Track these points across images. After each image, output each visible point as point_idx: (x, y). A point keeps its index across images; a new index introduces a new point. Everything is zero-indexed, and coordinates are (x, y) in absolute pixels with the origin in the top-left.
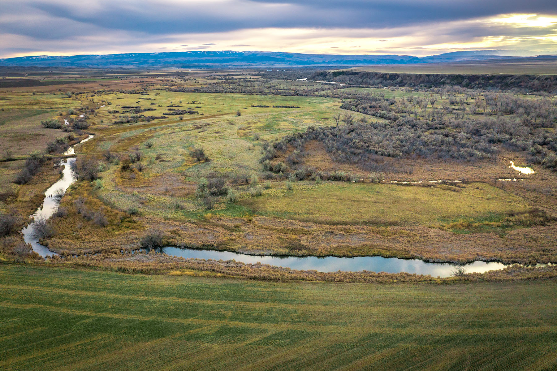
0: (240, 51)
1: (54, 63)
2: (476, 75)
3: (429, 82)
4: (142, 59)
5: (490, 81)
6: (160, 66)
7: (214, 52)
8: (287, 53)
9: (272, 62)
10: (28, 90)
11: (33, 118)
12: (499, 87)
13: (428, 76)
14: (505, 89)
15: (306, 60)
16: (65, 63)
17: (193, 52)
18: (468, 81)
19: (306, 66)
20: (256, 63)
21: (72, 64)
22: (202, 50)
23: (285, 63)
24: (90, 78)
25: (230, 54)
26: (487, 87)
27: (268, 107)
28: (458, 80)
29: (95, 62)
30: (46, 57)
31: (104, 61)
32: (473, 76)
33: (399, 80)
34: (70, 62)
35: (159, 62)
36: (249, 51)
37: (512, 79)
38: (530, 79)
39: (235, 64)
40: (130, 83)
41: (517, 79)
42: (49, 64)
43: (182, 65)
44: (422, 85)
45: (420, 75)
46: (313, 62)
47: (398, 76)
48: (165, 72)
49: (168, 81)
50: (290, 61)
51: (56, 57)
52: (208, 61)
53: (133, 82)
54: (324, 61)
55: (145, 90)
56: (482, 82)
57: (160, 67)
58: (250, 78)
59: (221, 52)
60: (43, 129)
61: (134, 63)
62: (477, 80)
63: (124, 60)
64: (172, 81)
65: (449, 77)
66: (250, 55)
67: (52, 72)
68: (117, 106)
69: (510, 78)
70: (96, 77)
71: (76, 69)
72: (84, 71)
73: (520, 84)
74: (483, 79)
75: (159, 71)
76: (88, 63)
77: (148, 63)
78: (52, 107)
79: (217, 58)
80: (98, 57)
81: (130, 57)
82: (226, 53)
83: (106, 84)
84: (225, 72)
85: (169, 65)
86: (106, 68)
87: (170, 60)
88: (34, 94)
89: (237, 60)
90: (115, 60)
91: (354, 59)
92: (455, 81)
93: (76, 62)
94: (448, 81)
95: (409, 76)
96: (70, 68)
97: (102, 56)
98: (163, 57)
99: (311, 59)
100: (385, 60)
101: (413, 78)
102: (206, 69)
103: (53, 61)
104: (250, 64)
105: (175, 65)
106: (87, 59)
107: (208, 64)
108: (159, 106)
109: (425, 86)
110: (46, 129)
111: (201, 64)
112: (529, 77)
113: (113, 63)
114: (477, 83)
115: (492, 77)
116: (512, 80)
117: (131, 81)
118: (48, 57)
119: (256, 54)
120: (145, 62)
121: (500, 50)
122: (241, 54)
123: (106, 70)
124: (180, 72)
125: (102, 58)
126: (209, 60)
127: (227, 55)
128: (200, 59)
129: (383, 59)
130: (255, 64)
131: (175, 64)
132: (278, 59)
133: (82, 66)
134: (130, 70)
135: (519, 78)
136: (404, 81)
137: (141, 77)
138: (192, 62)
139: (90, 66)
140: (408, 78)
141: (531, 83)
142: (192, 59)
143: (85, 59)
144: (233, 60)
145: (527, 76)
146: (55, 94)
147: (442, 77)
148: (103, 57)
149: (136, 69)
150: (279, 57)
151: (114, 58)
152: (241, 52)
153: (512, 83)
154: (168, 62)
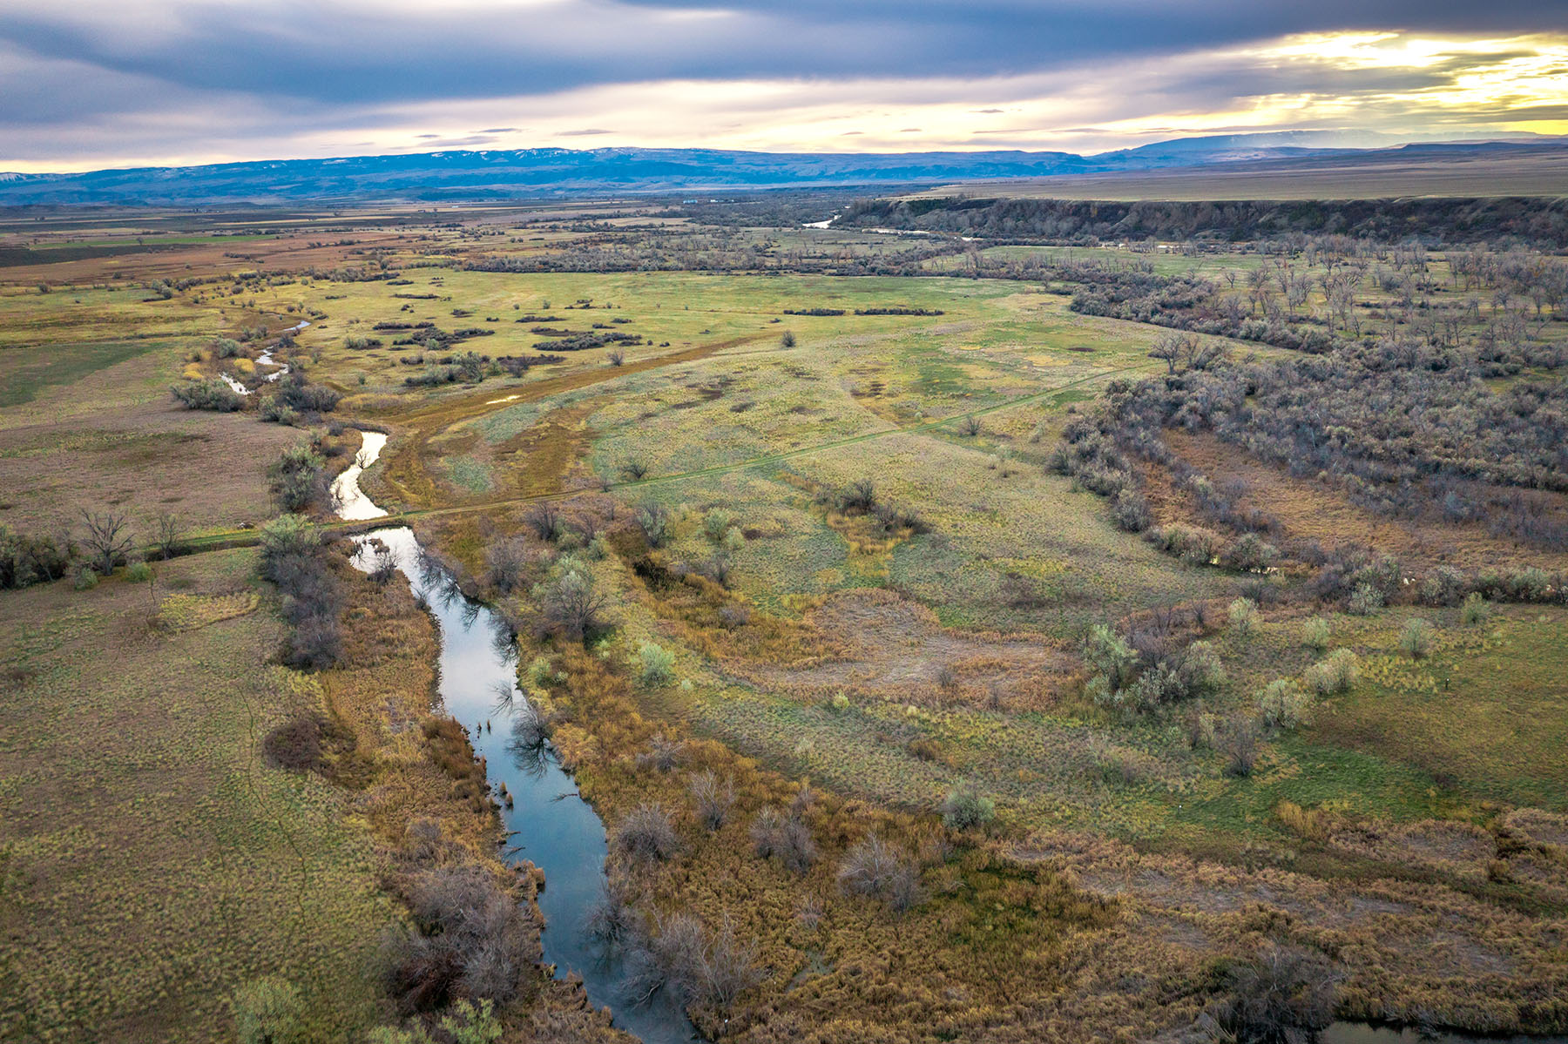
0: (583, 148)
1: (39, 195)
2: (1363, 202)
3: (1222, 225)
4: (300, 178)
5: (1409, 219)
6: (358, 194)
7: (508, 154)
8: (716, 151)
9: (678, 179)
10: (16, 277)
11: (113, 371)
12: (1443, 235)
13: (1219, 206)
14: (1459, 241)
15: (773, 169)
16: (73, 193)
17: (447, 153)
18: (1343, 220)
19: (776, 186)
20: (632, 181)
21: (93, 195)
22: (474, 148)
23: (716, 181)
24: (173, 236)
25: (555, 159)
26: (1404, 234)
27: (841, 313)
28: (1313, 217)
29: (160, 188)
30: (13, 177)
31: (187, 184)
32: (1357, 203)
33: (1130, 220)
34: (84, 189)
35: (352, 186)
36: (609, 149)
37: (1474, 210)
38: (1529, 209)
39: (576, 186)
40: (313, 246)
41: (1491, 209)
42: (24, 197)
43: (420, 192)
44: (1207, 233)
45: (1196, 205)
46: (793, 177)
47: (1126, 208)
48: (384, 212)
49: (424, 238)
50: (727, 174)
51: (42, 175)
52: (494, 179)
53: (319, 245)
54: (823, 173)
55: (383, 267)
56: (1387, 220)
57: (356, 198)
58: (663, 225)
59: (528, 153)
60: (181, 415)
61: (277, 188)
62: (1367, 216)
63: (248, 181)
64: (436, 239)
65: (1285, 208)
66: (611, 160)
67: (43, 219)
68: (352, 322)
69: (1467, 209)
70: (192, 232)
71: (111, 211)
72: (139, 215)
73: (1503, 225)
74: (1386, 214)
75: (364, 212)
76: (140, 193)
77: (318, 188)
78: (140, 332)
79: (518, 170)
80: (168, 175)
81: (264, 172)
82: (544, 155)
83: (248, 253)
84: (563, 209)
85: (383, 192)
86: (202, 206)
87: (383, 177)
88: (44, 291)
89: (575, 174)
90: (222, 182)
91: (907, 164)
92: (1305, 221)
93: (106, 190)
94: (1284, 221)
95: (1159, 208)
96: (95, 208)
97: (180, 169)
98: (360, 171)
99: (785, 167)
100: (992, 165)
101: (1174, 212)
102: (495, 201)
103: (36, 189)
104: (617, 184)
105: (402, 192)
106: (136, 180)
107: (495, 187)
108: (489, 320)
109: (1217, 237)
110: (197, 415)
111: (477, 187)
112: (1526, 203)
113: (215, 191)
114: (1372, 223)
115: (1414, 207)
116: (1474, 214)
117: (315, 242)
118: (19, 177)
119: (629, 156)
120: (309, 186)
121: (1301, 133)
122: (585, 156)
123: (204, 212)
124: (432, 211)
125: (183, 177)
126: (496, 175)
127: (547, 161)
128: (470, 172)
129: (986, 164)
130: (631, 185)
131: (398, 188)
132: (693, 167)
133: (126, 202)
134: (276, 210)
135: (1495, 206)
136: (1147, 223)
137: (330, 228)
138: (446, 182)
139: (149, 201)
140: (1158, 215)
141: (1536, 221)
142: (446, 173)
143: (128, 181)
144: (565, 175)
145: (1518, 200)
146: (112, 290)
147: (1263, 208)
148: (183, 173)
149: (288, 205)
150: (694, 163)
151: (216, 177)
152: (587, 152)
153: (1476, 222)
154: (376, 185)
